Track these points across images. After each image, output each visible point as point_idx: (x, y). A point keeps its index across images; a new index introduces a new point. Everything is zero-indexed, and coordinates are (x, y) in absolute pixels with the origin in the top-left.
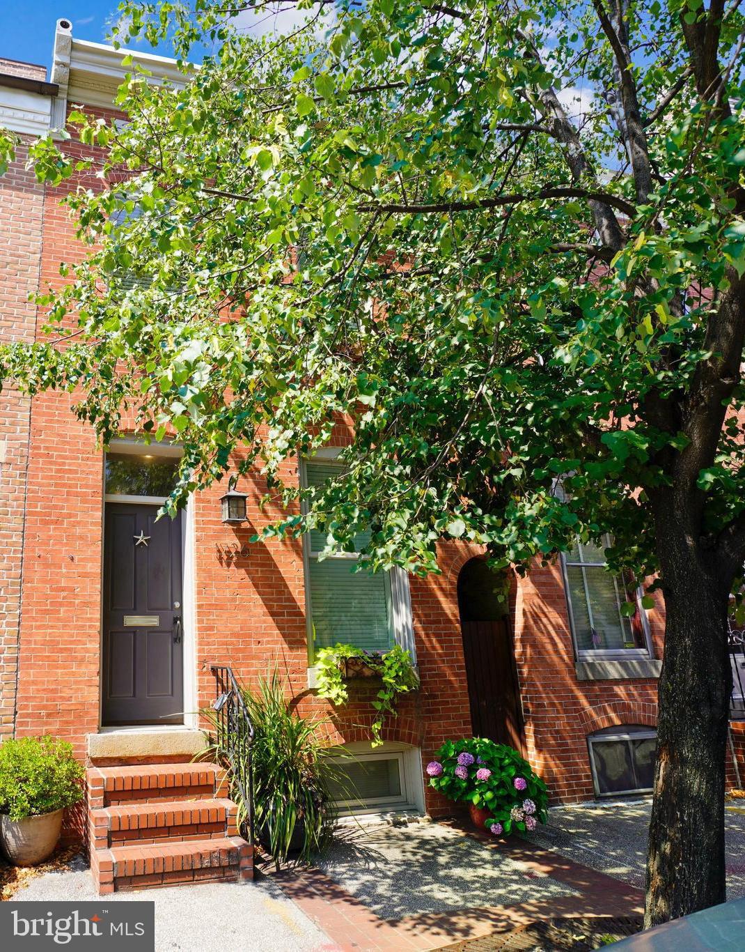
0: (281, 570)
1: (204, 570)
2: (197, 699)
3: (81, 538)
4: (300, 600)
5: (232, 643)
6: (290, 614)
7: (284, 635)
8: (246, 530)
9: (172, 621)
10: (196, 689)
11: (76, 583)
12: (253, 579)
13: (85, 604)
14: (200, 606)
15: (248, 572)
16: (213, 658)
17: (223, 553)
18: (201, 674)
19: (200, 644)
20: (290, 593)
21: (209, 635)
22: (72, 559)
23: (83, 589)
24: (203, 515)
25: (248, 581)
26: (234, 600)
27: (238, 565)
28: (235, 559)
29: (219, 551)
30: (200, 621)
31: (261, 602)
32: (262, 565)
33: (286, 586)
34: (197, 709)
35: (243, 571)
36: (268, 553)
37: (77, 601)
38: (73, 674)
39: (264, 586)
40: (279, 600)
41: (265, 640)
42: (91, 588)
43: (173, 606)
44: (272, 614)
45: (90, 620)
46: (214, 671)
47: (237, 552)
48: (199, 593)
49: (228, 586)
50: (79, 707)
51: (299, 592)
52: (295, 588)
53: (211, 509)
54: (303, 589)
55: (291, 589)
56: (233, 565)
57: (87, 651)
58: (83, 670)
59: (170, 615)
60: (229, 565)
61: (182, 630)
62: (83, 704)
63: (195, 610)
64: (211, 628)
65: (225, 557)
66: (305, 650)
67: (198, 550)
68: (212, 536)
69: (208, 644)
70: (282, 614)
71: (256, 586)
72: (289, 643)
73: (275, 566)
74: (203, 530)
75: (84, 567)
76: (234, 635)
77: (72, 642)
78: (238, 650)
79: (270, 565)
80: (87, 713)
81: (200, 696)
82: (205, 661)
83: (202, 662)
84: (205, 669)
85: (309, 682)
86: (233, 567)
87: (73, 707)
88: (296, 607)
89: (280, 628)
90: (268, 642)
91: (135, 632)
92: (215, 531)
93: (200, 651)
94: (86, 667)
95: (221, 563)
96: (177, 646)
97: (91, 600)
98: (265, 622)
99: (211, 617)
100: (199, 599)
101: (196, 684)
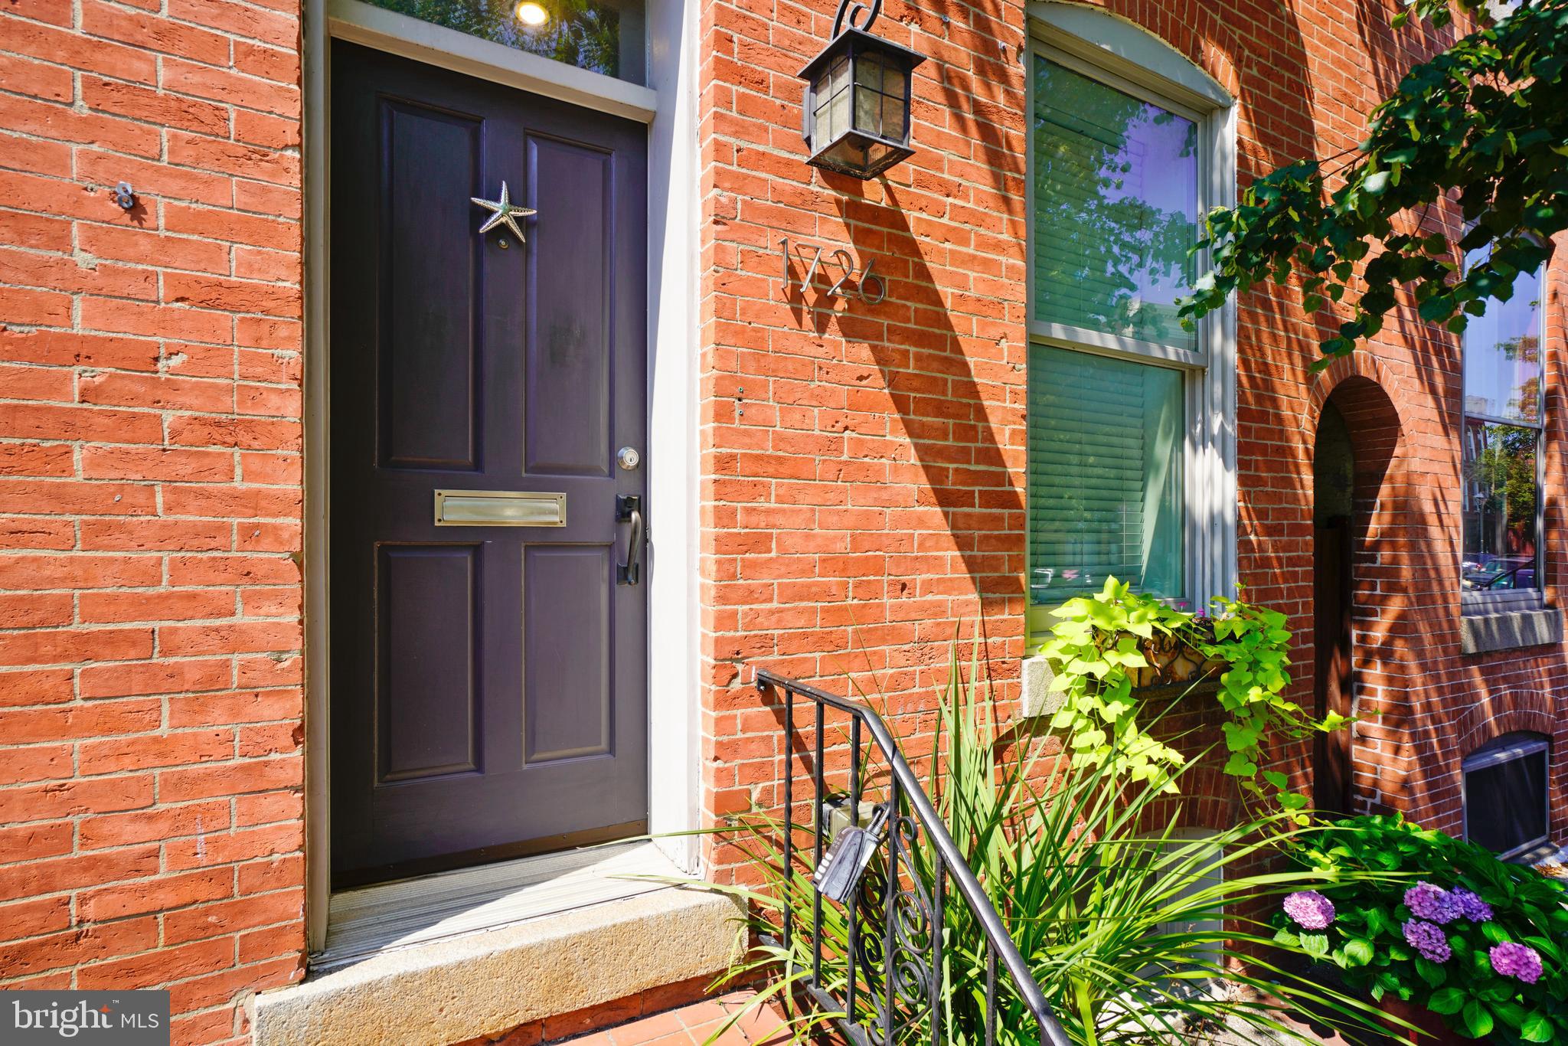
0: (971, 361)
1: (739, 332)
2: (706, 788)
3: (183, 112)
4: (1016, 459)
5: (825, 593)
6: (988, 500)
7: (971, 564)
8: (875, 214)
9: (611, 509)
10: (702, 755)
11: (164, 325)
12: (892, 381)
13: (225, 430)
14: (723, 463)
15: (881, 358)
16: (765, 644)
17: (806, 285)
18: (724, 700)
19: (722, 598)
20: (990, 437)
21: (748, 565)
22: (135, 208)
23: (209, 358)
24: (740, 131)
25: (878, 388)
26: (833, 446)
27: (851, 330)
28: (841, 305)
29: (792, 271)
30: (723, 517)
31: (913, 459)
32: (920, 339)
33: (981, 413)
34: (708, 818)
35: (864, 351)
36: (936, 300)
37: (169, 417)
38: (162, 749)
39: (923, 406)
40: (963, 455)
41: (919, 578)
42: (247, 360)
43: (614, 460)
44: (944, 499)
45: (251, 502)
46: (766, 688)
47: (848, 285)
48: (722, 414)
49: (819, 399)
50: (203, 891)
51: (1014, 432)
52: (1004, 422)
53: (766, 110)
54: (1023, 426)
55: (994, 425)
56: (833, 325)
57: (235, 640)
58: (217, 723)
59: (606, 494)
60: (821, 326)
61: (646, 540)
62: (220, 876)
63: (704, 476)
64: (759, 542)
65: (811, 297)
66: (1019, 609)
67: (719, 259)
68: (768, 213)
69: (749, 596)
70: (966, 499)
71: (901, 404)
72: (984, 587)
73: (957, 348)
74: (739, 183)
75: (214, 256)
76: (835, 564)
77: (145, 607)
78: (839, 615)
79: (939, 342)
80: (241, 911)
81: (720, 775)
82: (737, 657)
83: (727, 660)
84: (737, 684)
85: (1025, 699)
86: (833, 334)
87: (166, 898)
88: (1003, 479)
89: (962, 543)
90: (928, 587)
91: (477, 550)
92: (778, 193)
93: (724, 621)
94: (235, 713)
95: (798, 314)
96: (626, 593)
97: (251, 413)
98: (921, 522)
99: (761, 504)
100: (720, 438)
101: (705, 734)
